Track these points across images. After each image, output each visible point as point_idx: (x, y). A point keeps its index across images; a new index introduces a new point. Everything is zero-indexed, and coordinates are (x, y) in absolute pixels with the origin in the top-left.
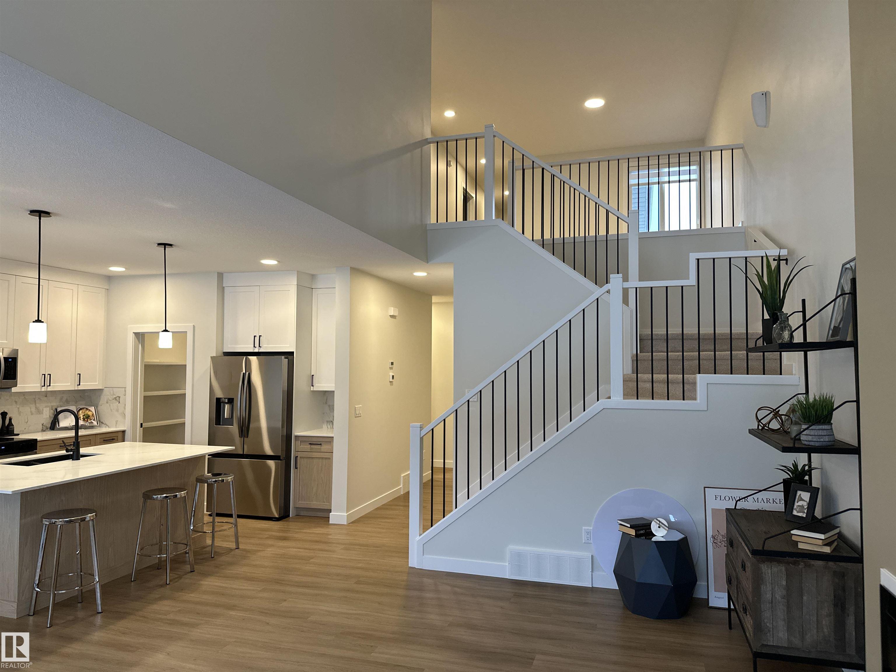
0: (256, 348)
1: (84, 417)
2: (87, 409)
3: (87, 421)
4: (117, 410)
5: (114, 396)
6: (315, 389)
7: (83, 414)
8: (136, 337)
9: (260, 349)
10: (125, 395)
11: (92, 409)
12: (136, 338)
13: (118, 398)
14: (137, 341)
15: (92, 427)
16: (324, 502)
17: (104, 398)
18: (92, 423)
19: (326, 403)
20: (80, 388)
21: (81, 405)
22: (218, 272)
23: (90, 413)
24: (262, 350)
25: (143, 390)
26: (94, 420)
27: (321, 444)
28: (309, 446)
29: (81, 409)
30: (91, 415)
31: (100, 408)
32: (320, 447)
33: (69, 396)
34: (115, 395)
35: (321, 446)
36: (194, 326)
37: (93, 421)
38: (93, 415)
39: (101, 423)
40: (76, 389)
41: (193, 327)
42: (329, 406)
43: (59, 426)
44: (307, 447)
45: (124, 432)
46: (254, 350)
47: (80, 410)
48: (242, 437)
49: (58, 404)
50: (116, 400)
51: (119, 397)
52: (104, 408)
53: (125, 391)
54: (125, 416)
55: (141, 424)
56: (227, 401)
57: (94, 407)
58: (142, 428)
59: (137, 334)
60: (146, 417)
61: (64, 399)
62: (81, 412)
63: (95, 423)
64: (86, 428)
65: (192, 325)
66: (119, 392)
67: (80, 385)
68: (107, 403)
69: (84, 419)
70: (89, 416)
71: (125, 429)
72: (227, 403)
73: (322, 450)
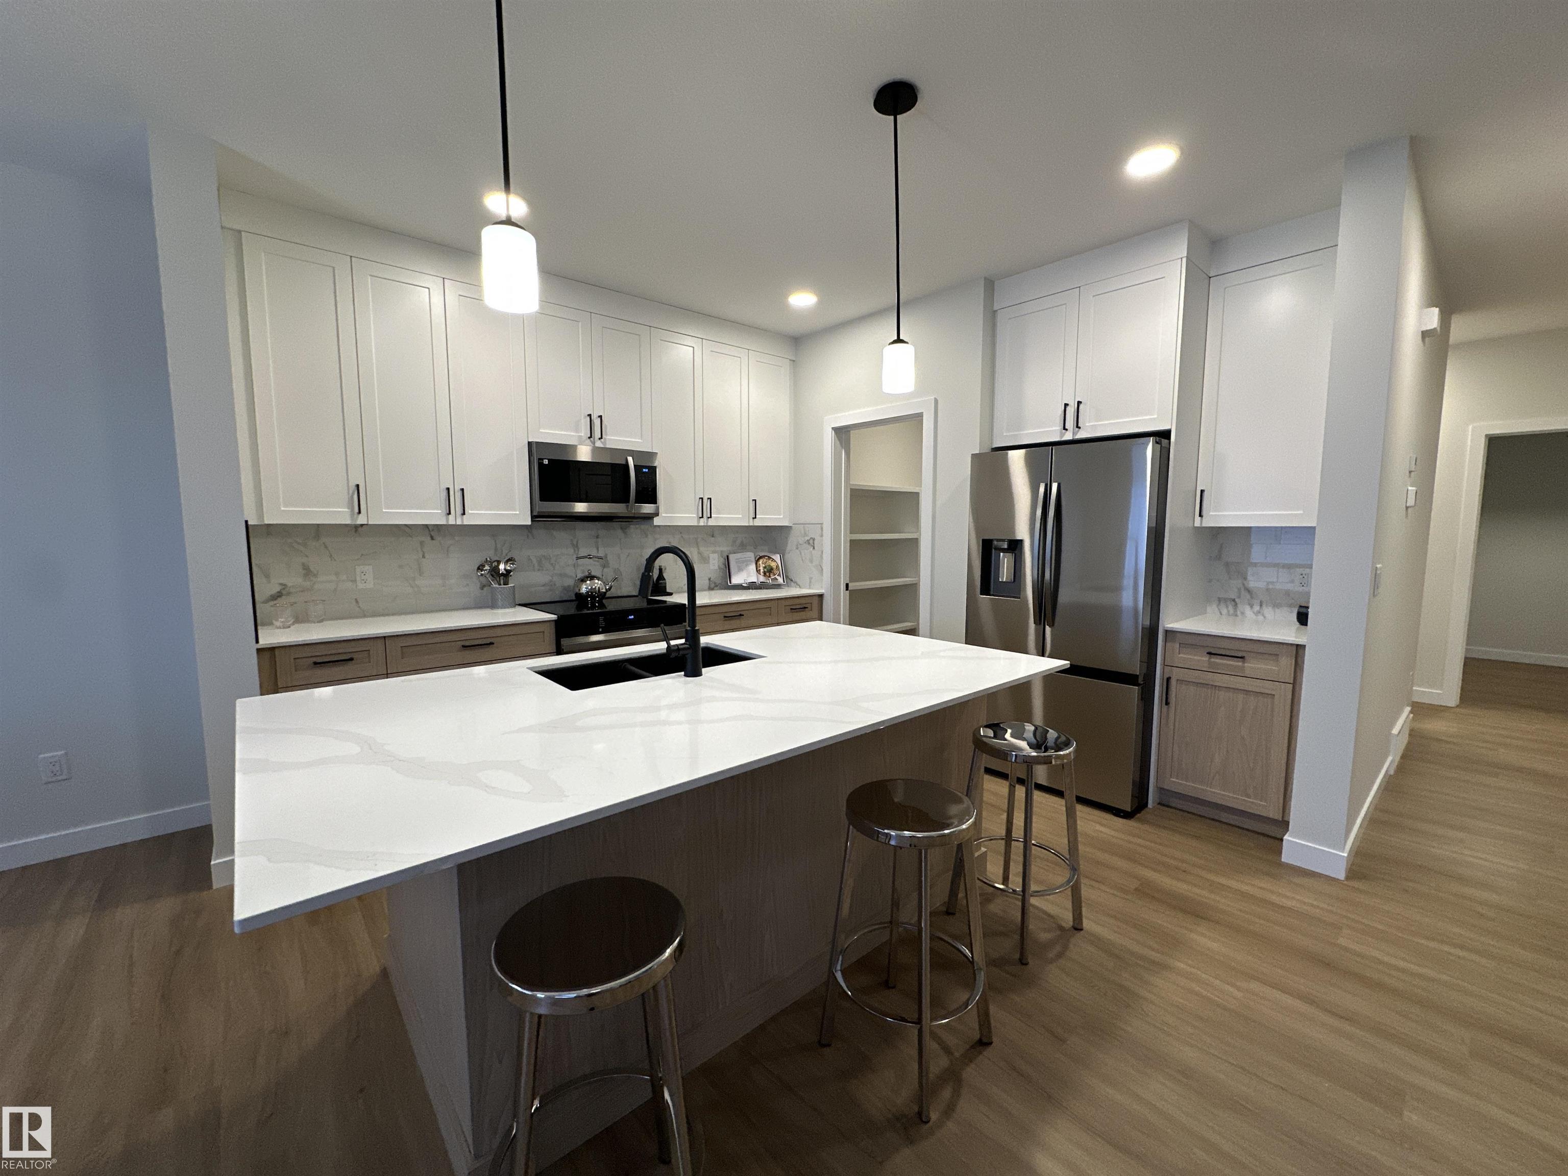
0: (1068, 432)
1: (766, 570)
2: (769, 558)
3: (770, 577)
4: (811, 561)
5: (807, 538)
6: (1208, 522)
7: (764, 565)
8: (838, 437)
9: (1078, 431)
10: (822, 536)
11: (777, 557)
12: (836, 437)
13: (811, 542)
14: (838, 442)
15: (778, 586)
16: (1248, 796)
17: (793, 540)
18: (777, 579)
19: (1219, 557)
20: (757, 523)
21: (762, 551)
22: (985, 278)
23: (773, 564)
24: (1082, 435)
25: (848, 532)
26: (779, 575)
27: (1242, 657)
28: (1206, 658)
29: (761, 558)
30: (775, 567)
31: (787, 556)
32: (1240, 664)
33: (745, 537)
34: (807, 536)
35: (1244, 662)
36: (936, 401)
37: (778, 578)
38: (777, 566)
39: (789, 581)
40: (751, 524)
41: (933, 401)
42: (1227, 565)
43: (730, 583)
44: (1202, 659)
45: (821, 596)
46: (1062, 435)
47: (759, 559)
48: (1040, 624)
49: (729, 548)
50: (809, 543)
51: (814, 540)
52: (793, 556)
53: (822, 529)
54: (822, 570)
55: (847, 585)
56: (1006, 547)
57: (779, 555)
58: (848, 592)
59: (837, 430)
60: (854, 575)
61: (739, 542)
62: (761, 562)
63: (780, 580)
64: (768, 587)
65: (933, 398)
66: (813, 533)
67: (755, 518)
68: (797, 548)
69: (765, 573)
70: (772, 569)
71: (823, 591)
72: (1004, 551)
73: (1247, 673)
